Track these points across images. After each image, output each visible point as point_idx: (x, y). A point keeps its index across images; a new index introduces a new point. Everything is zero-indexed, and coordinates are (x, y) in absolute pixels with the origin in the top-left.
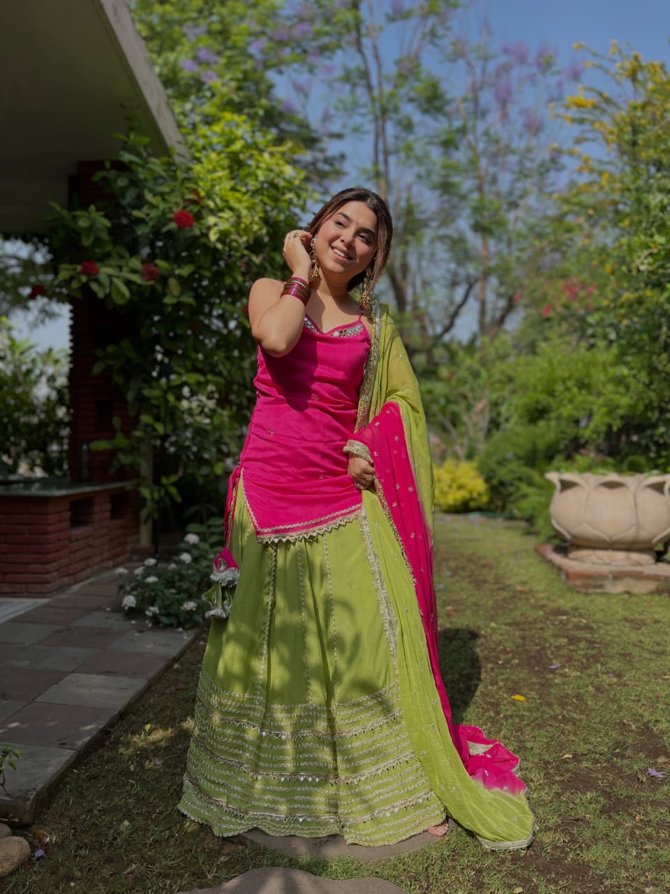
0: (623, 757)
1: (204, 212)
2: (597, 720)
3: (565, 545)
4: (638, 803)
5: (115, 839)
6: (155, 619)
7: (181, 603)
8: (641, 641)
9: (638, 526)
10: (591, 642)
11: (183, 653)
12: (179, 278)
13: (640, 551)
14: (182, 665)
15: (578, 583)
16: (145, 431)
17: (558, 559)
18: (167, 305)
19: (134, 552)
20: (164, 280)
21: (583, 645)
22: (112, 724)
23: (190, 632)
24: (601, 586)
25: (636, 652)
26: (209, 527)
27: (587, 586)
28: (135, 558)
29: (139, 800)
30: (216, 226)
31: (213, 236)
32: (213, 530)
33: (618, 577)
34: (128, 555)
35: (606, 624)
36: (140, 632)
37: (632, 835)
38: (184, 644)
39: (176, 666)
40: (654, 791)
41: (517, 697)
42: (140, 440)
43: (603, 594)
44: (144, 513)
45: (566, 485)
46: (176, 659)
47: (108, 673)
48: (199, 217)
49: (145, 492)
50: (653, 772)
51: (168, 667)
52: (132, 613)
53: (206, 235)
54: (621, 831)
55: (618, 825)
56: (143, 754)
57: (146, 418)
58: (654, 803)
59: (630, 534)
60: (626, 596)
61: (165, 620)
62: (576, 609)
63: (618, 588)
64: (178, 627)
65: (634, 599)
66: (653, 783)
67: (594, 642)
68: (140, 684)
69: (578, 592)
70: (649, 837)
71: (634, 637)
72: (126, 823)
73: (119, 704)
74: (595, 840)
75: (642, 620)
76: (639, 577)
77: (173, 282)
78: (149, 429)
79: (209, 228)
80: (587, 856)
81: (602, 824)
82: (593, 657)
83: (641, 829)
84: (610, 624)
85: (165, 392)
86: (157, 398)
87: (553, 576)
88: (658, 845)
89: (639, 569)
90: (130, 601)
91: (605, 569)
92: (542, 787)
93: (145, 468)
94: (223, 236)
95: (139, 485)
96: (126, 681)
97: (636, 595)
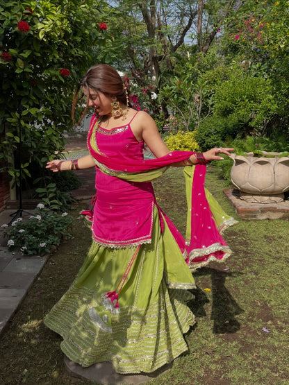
0: (252, 321)
1: (35, 19)
2: (243, 301)
3: (238, 193)
4: (256, 347)
5: (22, 379)
6: (26, 252)
7: (38, 243)
8: (270, 251)
9: (275, 184)
10: (246, 253)
11: (41, 271)
12: (24, 59)
13: (276, 195)
14: (41, 278)
15: (243, 215)
16: (9, 141)
17: (234, 199)
18: (17, 74)
19: (7, 204)
20: (14, 59)
21: (242, 255)
22: (12, 318)
23: (44, 257)
24: (255, 216)
25: (267, 258)
27: (248, 216)
28: (8, 207)
29: (31, 358)
30: (43, 28)
31: (41, 37)
32: (50, 190)
33: (263, 211)
34: (4, 206)
35: (255, 241)
36: (18, 259)
37: (251, 363)
38: (41, 266)
39: (39, 279)
40: (263, 340)
41: (207, 289)
42: (7, 145)
43: (255, 221)
44: (12, 183)
45: (239, 162)
46: (38, 275)
47: (6, 287)
48: (33, 23)
49: (12, 173)
50: (264, 329)
51: (35, 280)
52: (12, 248)
53: (38, 34)
54: (246, 362)
55: (246, 358)
56: (29, 336)
57: (9, 134)
58: (263, 347)
59: (271, 188)
60: (267, 222)
61: (30, 252)
62: (241, 231)
63: (264, 217)
64: (37, 255)
65: (271, 223)
66: (264, 335)
67: (247, 253)
68: (23, 293)
69: (243, 220)
70: (258, 364)
71: (267, 248)
72: (26, 370)
73: (14, 306)
74: (234, 367)
75: (273, 237)
76: (274, 210)
77: (19, 61)
78: (11, 140)
79: (39, 31)
80: (230, 376)
81: (239, 358)
82: (246, 262)
83: (256, 360)
84: (257, 241)
85: (19, 120)
86: (14, 123)
87: (231, 210)
88: (262, 369)
89: (275, 205)
90: (11, 242)
91: (257, 207)
92: (213, 340)
93: (10, 159)
94: (47, 35)
95: (7, 169)
96: (15, 291)
97: (272, 220)
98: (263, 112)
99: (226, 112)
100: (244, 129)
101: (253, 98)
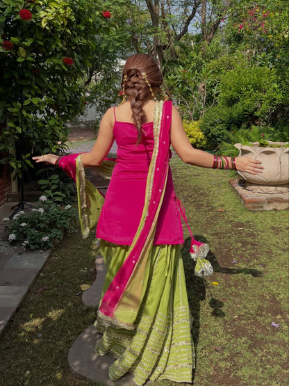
0: (261, 315)
1: (37, 7)
2: (251, 295)
3: (244, 183)
4: (266, 343)
5: (24, 382)
6: (27, 247)
7: (41, 237)
8: (278, 243)
9: (281, 173)
10: (253, 244)
11: (43, 267)
12: (26, 48)
13: (282, 185)
14: (44, 273)
15: (250, 206)
16: (10, 131)
17: (239, 189)
18: (19, 63)
19: (9, 196)
20: (16, 47)
21: (249, 247)
22: (13, 317)
23: (46, 252)
24: (262, 207)
25: (274, 249)
26: (50, 181)
27: (254, 207)
28: (9, 200)
29: (32, 358)
30: (45, 16)
31: (44, 25)
32: (53, 181)
33: (270, 201)
34: (6, 199)
35: (262, 232)
36: (19, 254)
37: (261, 359)
38: (45, 260)
39: (41, 274)
40: (273, 335)
41: (215, 283)
42: (9, 136)
43: (262, 211)
44: (13, 175)
45: (245, 152)
46: (41, 271)
47: (7, 284)
48: (35, 11)
49: (13, 164)
50: (274, 324)
51: (38, 275)
52: (13, 243)
53: (40, 22)
54: (256, 359)
55: (256, 355)
56: (32, 335)
57: (10, 124)
58: (273, 342)
59: (277, 178)
60: (274, 212)
61: (32, 247)
62: (248, 222)
63: (271, 207)
64: (39, 249)
65: (278, 213)
66: (274, 330)
67: (255, 245)
68: (25, 289)
69: (250, 211)
70: (268, 361)
71: (275, 239)
72: (28, 372)
73: (15, 304)
74: (244, 364)
75: (280, 228)
76: (280, 201)
77: (21, 49)
78: (13, 130)
79: (41, 19)
80: (240, 373)
81: (248, 355)
82: (254, 254)
83: (266, 357)
84: (264, 232)
85: (21, 110)
86: (16, 113)
87: (238, 201)
88: (272, 365)
89: (281, 196)
90: (12, 236)
91: (263, 197)
92: (222, 336)
93: (12, 150)
94: (50, 23)
95: (9, 160)
96: (16, 288)
97: (279, 211)
98: (268, 101)
99: (231, 102)
100: (249, 119)
101: (258, 88)
